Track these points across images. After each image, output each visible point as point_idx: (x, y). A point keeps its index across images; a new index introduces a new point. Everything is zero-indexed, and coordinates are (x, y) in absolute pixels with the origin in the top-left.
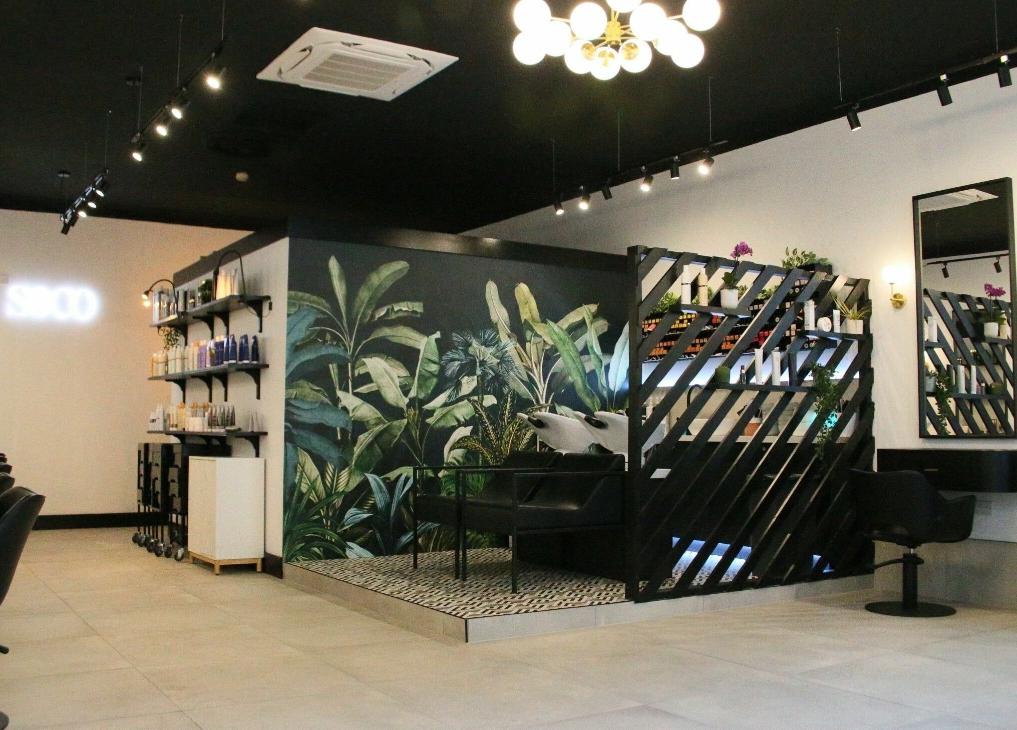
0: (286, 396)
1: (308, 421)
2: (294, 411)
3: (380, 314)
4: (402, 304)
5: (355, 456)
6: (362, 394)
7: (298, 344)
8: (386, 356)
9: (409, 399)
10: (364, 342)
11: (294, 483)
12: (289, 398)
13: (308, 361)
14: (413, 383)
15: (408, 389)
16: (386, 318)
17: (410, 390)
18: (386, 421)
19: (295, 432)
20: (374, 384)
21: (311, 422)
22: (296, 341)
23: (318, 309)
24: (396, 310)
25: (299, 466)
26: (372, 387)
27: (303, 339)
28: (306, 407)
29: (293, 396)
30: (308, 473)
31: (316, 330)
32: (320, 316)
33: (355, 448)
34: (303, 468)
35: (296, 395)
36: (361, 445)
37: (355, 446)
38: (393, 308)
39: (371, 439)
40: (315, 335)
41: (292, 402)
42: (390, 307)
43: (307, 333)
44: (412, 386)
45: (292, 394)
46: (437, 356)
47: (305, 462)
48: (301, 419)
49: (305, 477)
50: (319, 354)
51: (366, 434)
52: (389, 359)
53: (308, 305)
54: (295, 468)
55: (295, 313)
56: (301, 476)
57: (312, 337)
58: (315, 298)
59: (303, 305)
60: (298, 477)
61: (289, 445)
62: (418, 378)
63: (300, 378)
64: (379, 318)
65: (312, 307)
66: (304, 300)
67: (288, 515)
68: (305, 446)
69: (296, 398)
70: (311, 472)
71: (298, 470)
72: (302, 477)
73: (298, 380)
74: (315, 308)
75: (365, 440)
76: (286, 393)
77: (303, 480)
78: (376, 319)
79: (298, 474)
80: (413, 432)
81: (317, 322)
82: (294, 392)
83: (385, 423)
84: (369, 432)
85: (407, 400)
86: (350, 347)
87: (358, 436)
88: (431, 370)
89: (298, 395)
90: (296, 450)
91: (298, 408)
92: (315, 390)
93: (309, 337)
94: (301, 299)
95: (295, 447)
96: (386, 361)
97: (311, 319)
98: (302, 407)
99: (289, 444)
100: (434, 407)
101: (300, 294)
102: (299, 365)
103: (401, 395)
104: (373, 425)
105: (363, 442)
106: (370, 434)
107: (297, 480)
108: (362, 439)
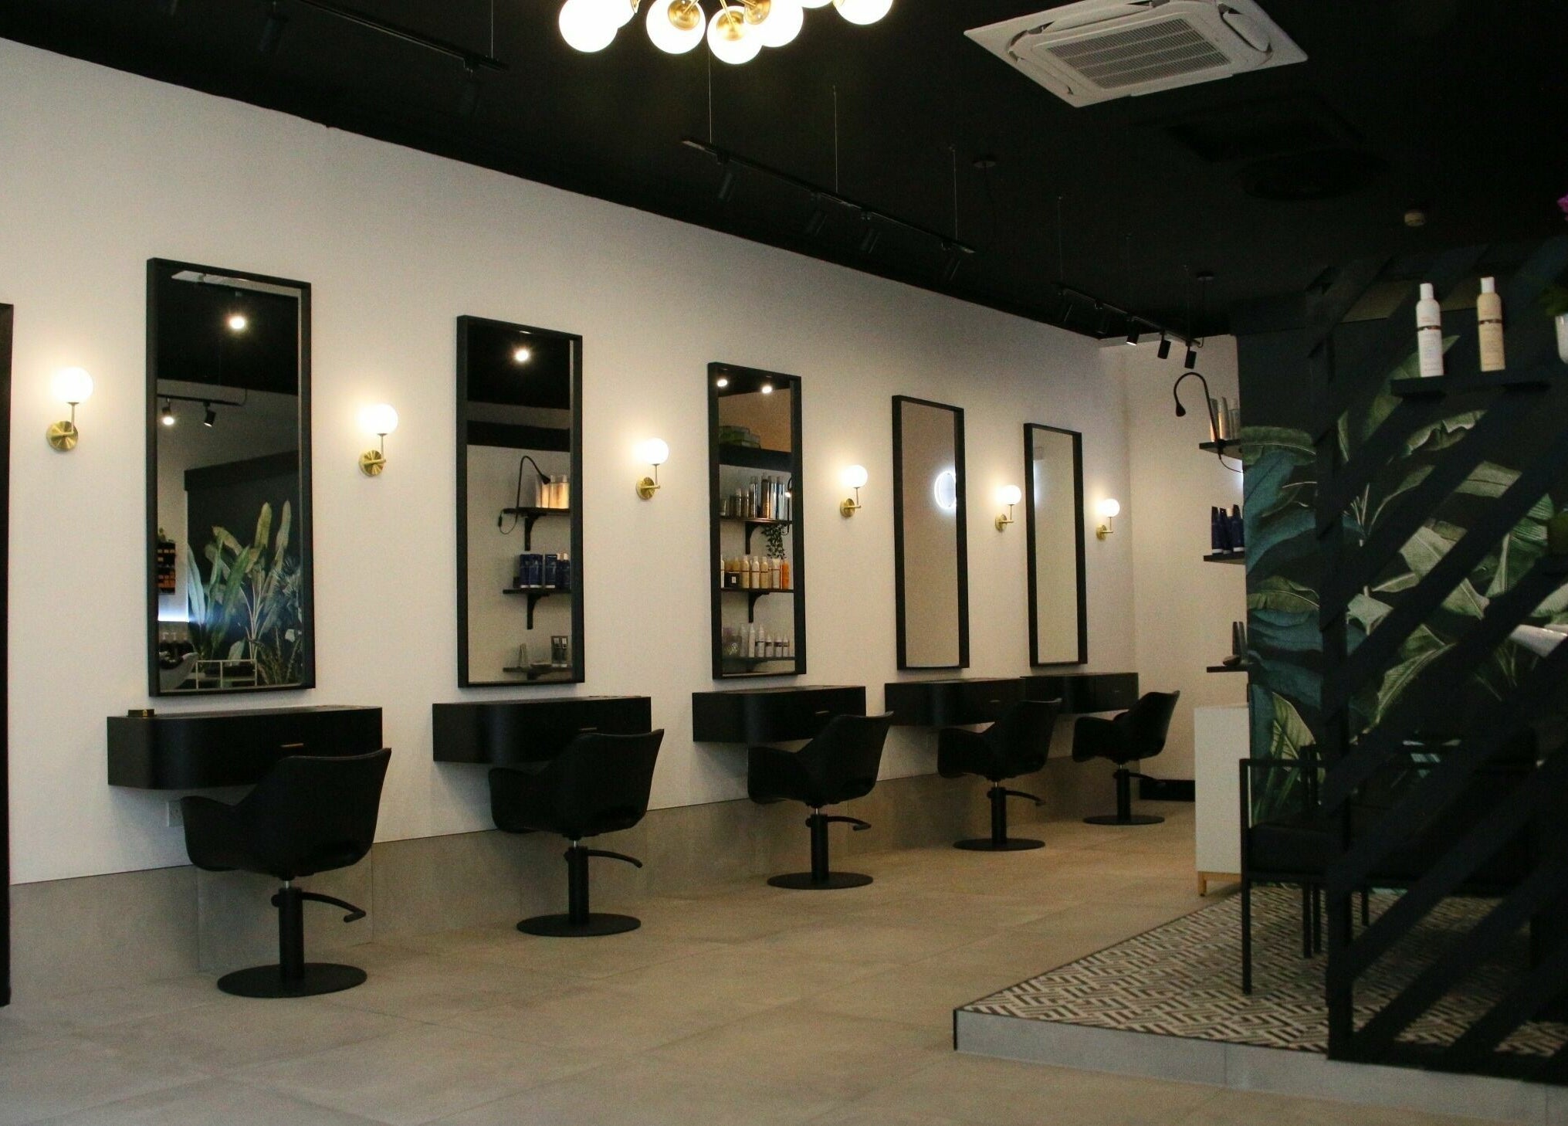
0: (1248, 605)
1: (1288, 646)
2: (1262, 629)
3: (1417, 444)
4: (1461, 418)
5: (1380, 708)
6: (1389, 594)
7: (1264, 515)
8: (1434, 521)
9: (1491, 599)
10: (1389, 498)
11: (1270, 753)
12: (1255, 609)
13: (1285, 542)
14: (1496, 568)
15: (1487, 577)
16: (1432, 449)
17: (1490, 581)
18: (1443, 644)
19: (1266, 665)
20: (1413, 575)
21: (1294, 649)
22: (1261, 513)
23: (1298, 452)
24: (1450, 430)
25: (1276, 724)
26: (1406, 581)
27: (1275, 506)
28: (1283, 622)
29: (1261, 605)
30: (1294, 736)
31: (1296, 487)
32: (1302, 462)
33: (1380, 695)
34: (1284, 727)
35: (1266, 602)
36: (1391, 687)
37: (1379, 688)
38: (1444, 429)
39: (1411, 677)
40: (1293, 497)
41: (1261, 615)
42: (1438, 427)
43: (1281, 494)
44: (1494, 573)
45: (1258, 601)
46: (1551, 510)
47: (1287, 718)
48: (1275, 643)
49: (1288, 742)
50: (1303, 529)
51: (1400, 668)
52: (1441, 525)
53: (1279, 447)
54: (1270, 728)
55: (1258, 462)
56: (1281, 743)
57: (1290, 500)
58: (1291, 432)
59: (1269, 448)
60: (1275, 744)
61: (1258, 691)
62: (1508, 557)
63: (1272, 573)
64: (1415, 451)
65: (1286, 449)
66: (1271, 439)
67: (1260, 808)
68: (1285, 691)
69: (1265, 608)
70: (1298, 737)
71: (1275, 731)
72: (1283, 744)
73: (1267, 577)
74: (1292, 450)
75: (1398, 679)
76: (1248, 600)
77: (1285, 749)
78: (1410, 454)
79: (1276, 738)
80: (1503, 663)
81: (1297, 474)
82: (1262, 598)
83: (1438, 647)
84: (1407, 663)
85: (1484, 602)
86: (1360, 511)
87: (1384, 672)
88: (1536, 538)
89: (1269, 603)
90: (1271, 698)
91: (1270, 625)
92: (1299, 593)
93: (1285, 499)
94: (1266, 438)
95: (1268, 691)
96: (1433, 529)
97: (1286, 468)
98: (1277, 623)
99: (1255, 687)
100: (1549, 611)
101: (1263, 429)
102: (1267, 553)
103: (1471, 593)
104: (1414, 650)
105: (1395, 682)
106: (1408, 668)
107: (1273, 749)
108: (1392, 678)
